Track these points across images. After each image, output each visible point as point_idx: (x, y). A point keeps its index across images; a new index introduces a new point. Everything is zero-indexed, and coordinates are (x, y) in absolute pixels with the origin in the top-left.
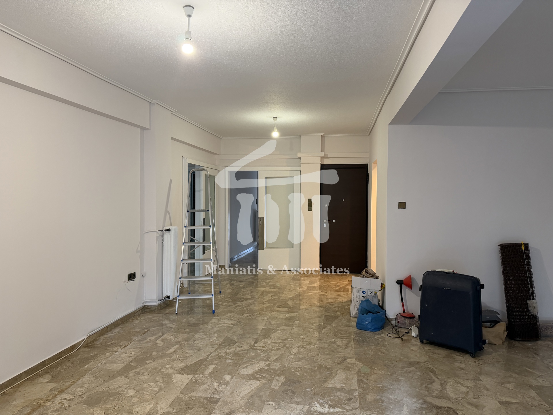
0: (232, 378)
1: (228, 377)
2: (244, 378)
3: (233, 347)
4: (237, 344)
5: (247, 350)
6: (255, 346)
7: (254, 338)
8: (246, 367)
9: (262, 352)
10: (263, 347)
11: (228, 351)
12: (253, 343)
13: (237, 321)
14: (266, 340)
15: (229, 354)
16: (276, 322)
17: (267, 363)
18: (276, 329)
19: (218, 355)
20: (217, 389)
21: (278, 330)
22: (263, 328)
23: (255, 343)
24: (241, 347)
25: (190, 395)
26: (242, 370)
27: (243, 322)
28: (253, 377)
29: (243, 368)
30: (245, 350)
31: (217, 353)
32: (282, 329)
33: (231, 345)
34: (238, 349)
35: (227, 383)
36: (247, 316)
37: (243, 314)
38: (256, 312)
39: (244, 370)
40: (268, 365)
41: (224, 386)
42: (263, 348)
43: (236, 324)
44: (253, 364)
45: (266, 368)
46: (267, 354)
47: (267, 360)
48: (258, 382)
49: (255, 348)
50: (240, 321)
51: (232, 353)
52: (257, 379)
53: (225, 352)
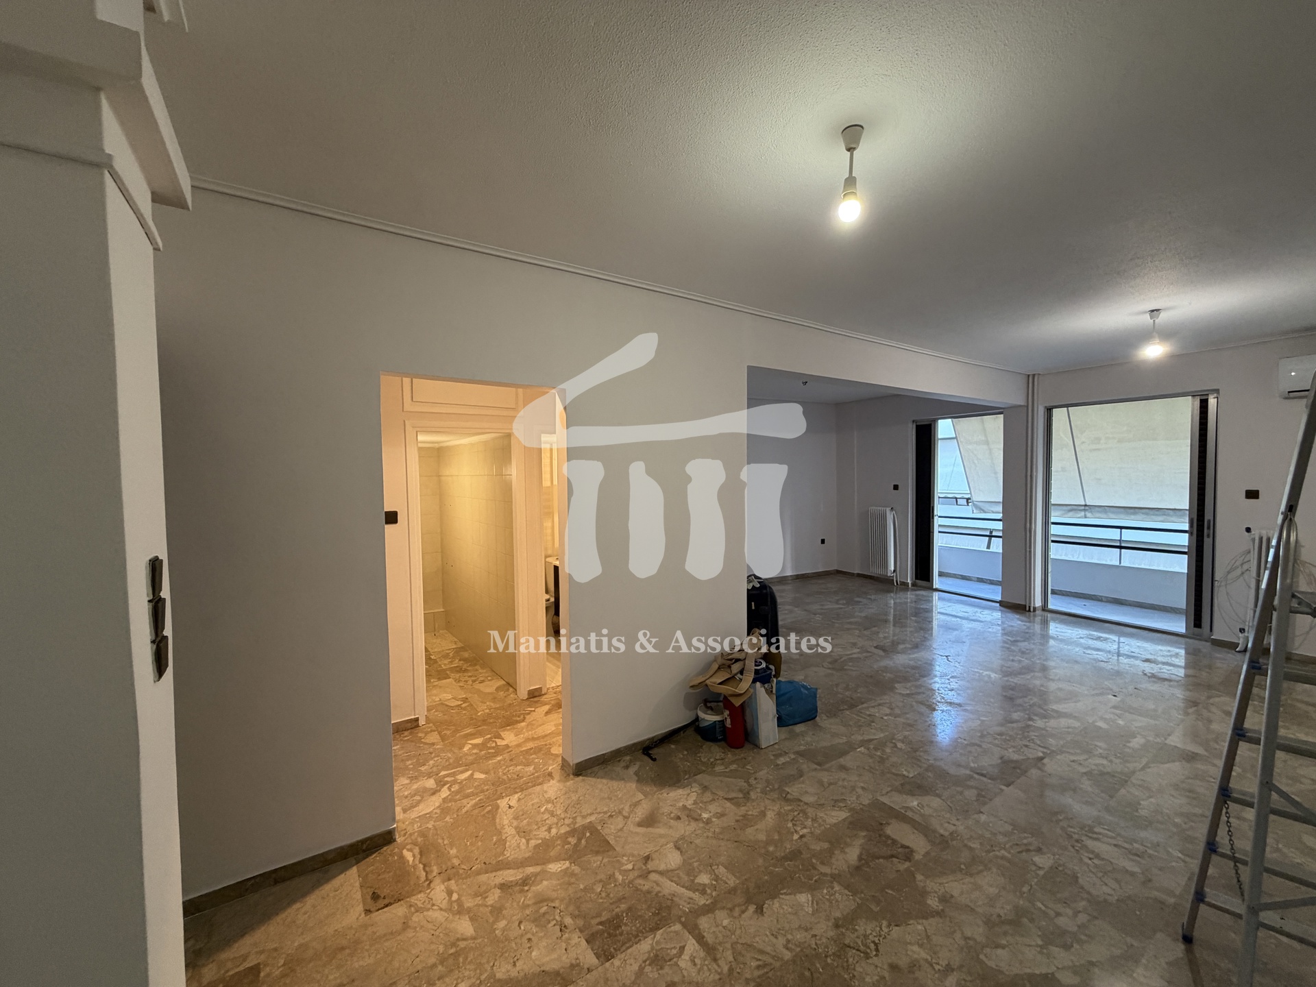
0: (1094, 722)
1: (1101, 724)
2: (1075, 717)
3: (1094, 767)
4: (1084, 770)
5: (1062, 752)
6: (1043, 752)
7: (1040, 769)
8: (1068, 728)
9: (1033, 740)
10: (1026, 746)
11: (1105, 762)
12: (1045, 761)
13: (1077, 841)
14: (1015, 757)
15: (1101, 756)
16: (961, 793)
17: (1031, 723)
18: (978, 774)
19: (1127, 761)
20: (1116, 717)
21: (972, 770)
22: (1008, 785)
23: (1042, 759)
24: (1073, 761)
25: (1157, 722)
26: (1077, 726)
27: (1058, 831)
28: (1060, 715)
29: (1075, 728)
30: (1068, 752)
31: (1128, 765)
32: (962, 769)
33: (1096, 772)
34: (1081, 758)
35: (1102, 718)
36: (1039, 850)
37: (1054, 870)
38: (1003, 858)
39: (1073, 725)
40: (1030, 719)
41: (1107, 717)
42: (1028, 744)
43: (1082, 828)
44: (1056, 728)
45: (1035, 718)
46: (1026, 734)
47: (1029, 726)
48: (1053, 707)
49: (1045, 750)
50: (1070, 837)
51: (1094, 756)
52: (1057, 712)
53: (1111, 761)
